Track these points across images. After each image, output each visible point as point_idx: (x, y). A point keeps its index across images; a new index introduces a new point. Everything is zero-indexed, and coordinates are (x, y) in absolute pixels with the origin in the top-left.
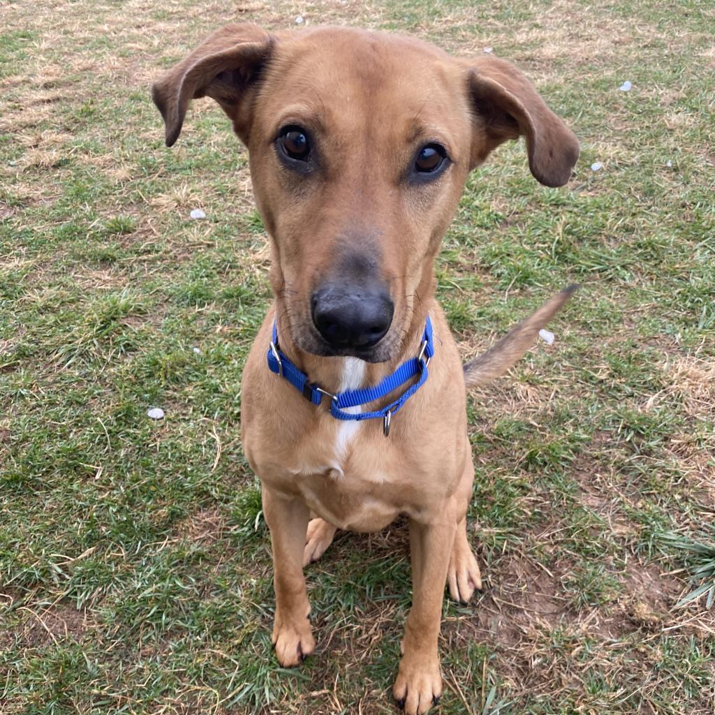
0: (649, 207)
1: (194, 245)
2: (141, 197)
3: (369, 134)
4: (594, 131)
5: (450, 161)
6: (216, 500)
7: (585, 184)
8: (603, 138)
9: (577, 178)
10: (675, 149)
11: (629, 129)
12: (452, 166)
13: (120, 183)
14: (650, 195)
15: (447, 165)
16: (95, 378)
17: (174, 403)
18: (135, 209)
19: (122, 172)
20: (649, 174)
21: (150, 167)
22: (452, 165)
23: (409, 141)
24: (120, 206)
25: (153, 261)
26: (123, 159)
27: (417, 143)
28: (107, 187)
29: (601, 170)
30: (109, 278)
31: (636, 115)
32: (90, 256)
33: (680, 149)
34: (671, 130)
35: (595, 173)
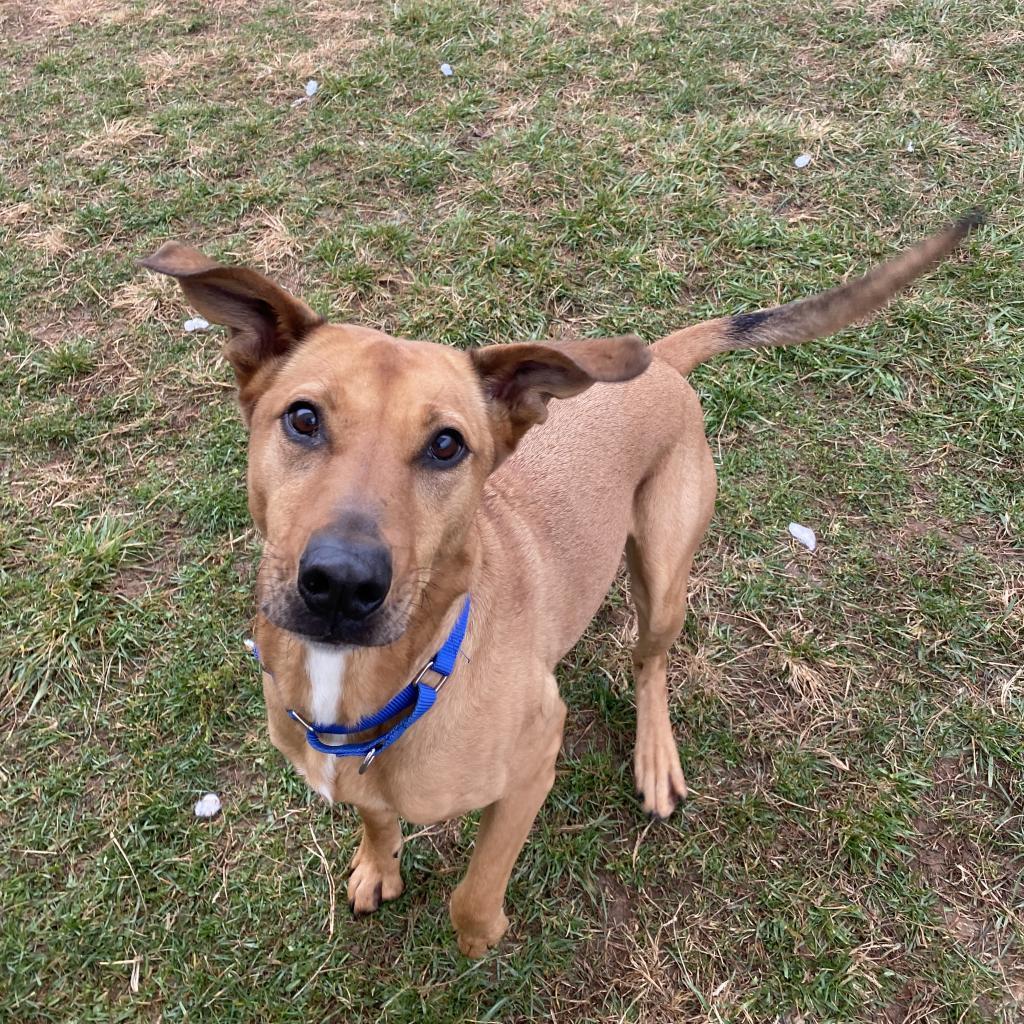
0: (897, 235)
1: (200, 391)
2: (94, 294)
3: (382, 414)
4: (781, 84)
5: (468, 450)
6: (349, 1011)
7: (790, 194)
8: (799, 99)
9: (774, 183)
10: (910, 114)
11: (832, 77)
12: (470, 457)
13: (51, 264)
14: (894, 212)
15: (465, 455)
16: (88, 728)
17: (231, 769)
18: (87, 316)
19: (51, 240)
20: (882, 168)
21: (97, 225)
22: (471, 455)
23: (426, 424)
24: (62, 314)
25: (137, 435)
26: (49, 210)
27: (433, 427)
28: (32, 274)
29: (811, 167)
30: (70, 480)
31: (837, 46)
32: (31, 436)
33: (917, 112)
34: (896, 75)
35: (801, 171)
